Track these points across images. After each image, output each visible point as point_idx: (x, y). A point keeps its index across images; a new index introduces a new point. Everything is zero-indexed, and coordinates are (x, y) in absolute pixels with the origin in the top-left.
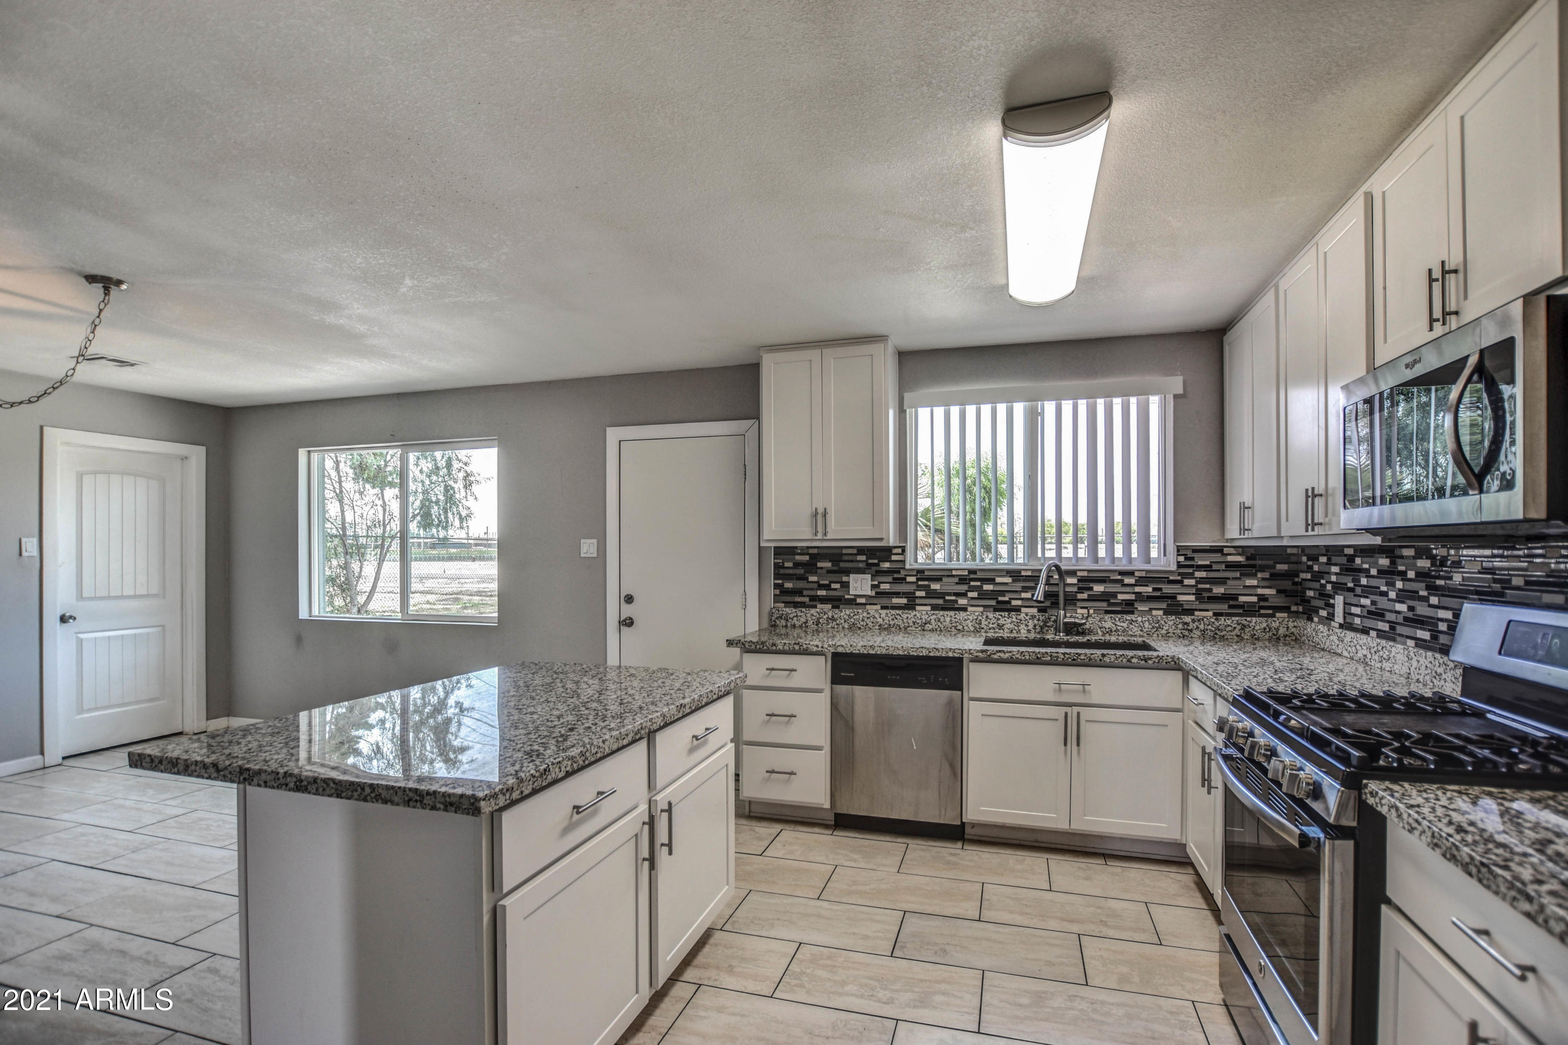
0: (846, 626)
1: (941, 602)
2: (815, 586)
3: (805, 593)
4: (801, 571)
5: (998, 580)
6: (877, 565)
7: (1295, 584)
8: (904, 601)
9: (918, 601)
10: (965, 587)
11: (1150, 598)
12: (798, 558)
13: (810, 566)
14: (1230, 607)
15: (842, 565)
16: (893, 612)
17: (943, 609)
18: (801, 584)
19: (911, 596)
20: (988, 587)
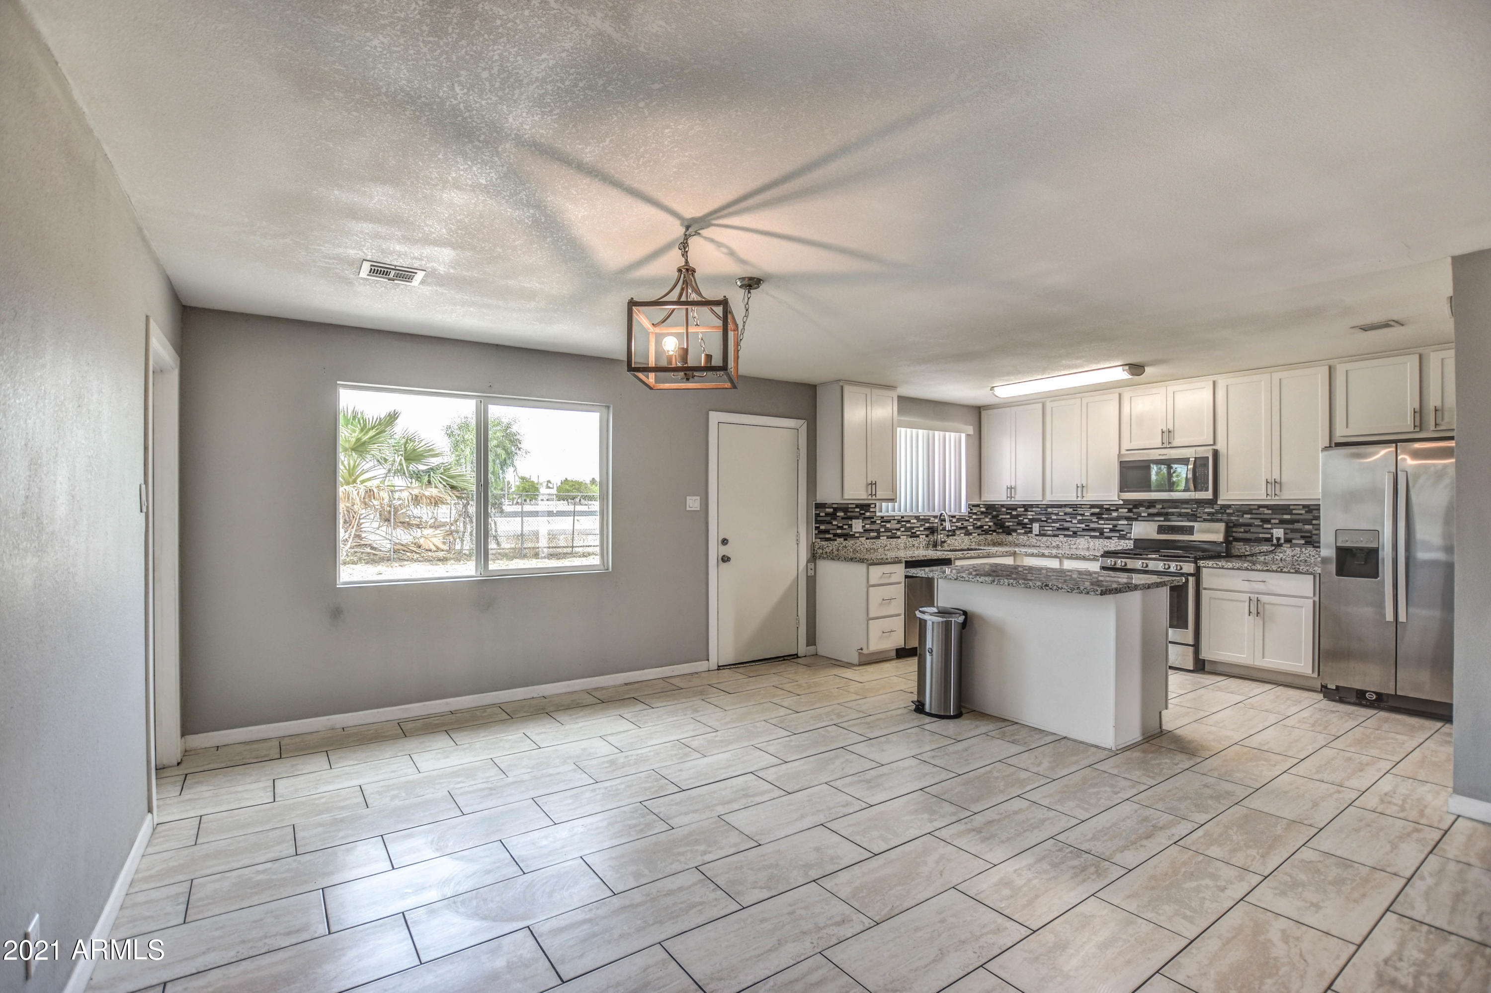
0: (851, 550)
1: (890, 534)
2: (835, 527)
3: (831, 532)
4: (828, 518)
5: (912, 521)
6: (864, 514)
7: (998, 520)
8: (875, 534)
9: (881, 534)
10: (898, 526)
11: (961, 528)
12: (827, 510)
13: (833, 516)
14: (982, 531)
15: (849, 514)
16: (872, 541)
17: (891, 538)
18: (829, 527)
19: (878, 531)
20: (908, 525)
